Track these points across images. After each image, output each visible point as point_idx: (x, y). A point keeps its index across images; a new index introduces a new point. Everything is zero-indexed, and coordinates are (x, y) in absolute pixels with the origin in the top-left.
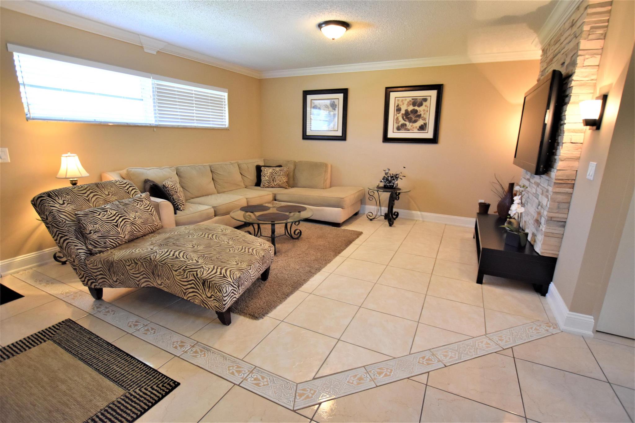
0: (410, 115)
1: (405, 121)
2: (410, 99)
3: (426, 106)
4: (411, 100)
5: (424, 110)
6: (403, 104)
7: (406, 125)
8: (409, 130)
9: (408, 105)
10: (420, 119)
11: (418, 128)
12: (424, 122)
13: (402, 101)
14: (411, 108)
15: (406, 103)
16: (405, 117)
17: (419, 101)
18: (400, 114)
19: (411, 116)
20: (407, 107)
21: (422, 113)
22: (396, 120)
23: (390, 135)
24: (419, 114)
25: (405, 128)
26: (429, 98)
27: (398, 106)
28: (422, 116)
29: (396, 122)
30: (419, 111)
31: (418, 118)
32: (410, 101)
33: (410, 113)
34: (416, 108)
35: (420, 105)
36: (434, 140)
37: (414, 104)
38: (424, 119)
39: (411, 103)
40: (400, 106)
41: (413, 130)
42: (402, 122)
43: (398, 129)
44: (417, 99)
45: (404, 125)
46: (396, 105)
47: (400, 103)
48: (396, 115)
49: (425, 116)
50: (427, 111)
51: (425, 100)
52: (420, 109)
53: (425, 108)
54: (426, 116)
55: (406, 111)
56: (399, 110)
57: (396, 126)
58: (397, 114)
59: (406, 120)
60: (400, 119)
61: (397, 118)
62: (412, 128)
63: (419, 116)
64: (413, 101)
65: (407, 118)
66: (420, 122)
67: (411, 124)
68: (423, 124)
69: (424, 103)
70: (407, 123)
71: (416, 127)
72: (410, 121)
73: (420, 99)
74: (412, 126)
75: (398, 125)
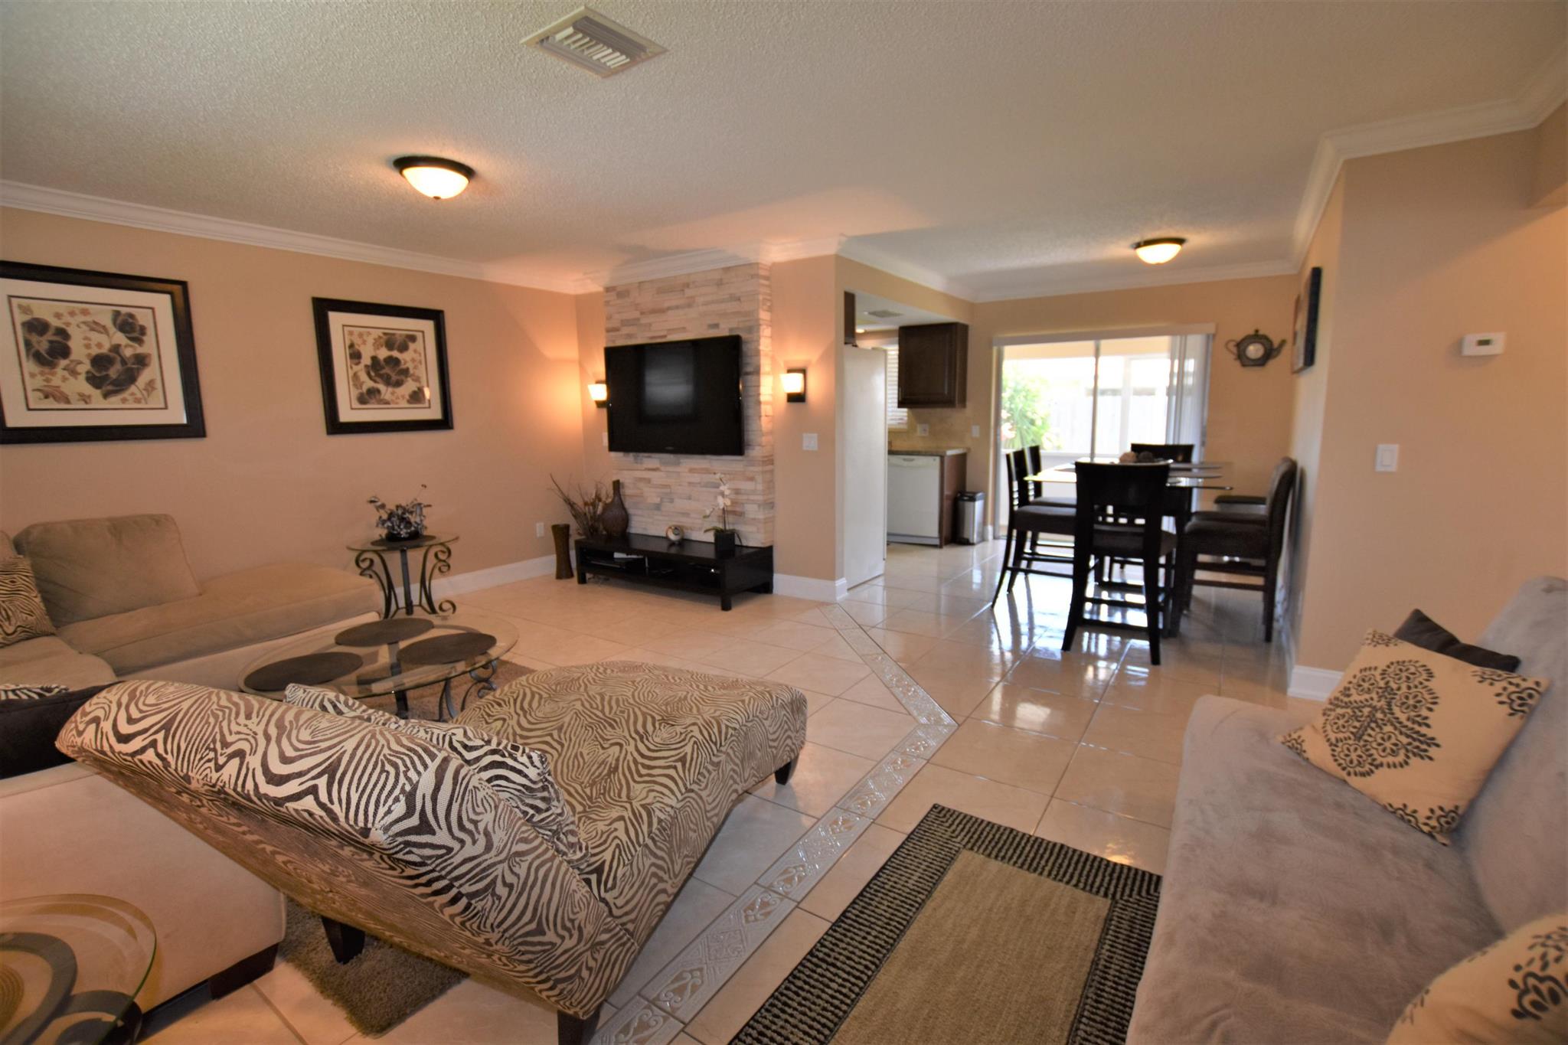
0: (384, 368)
1: (375, 382)
2: (380, 332)
3: (415, 351)
4: (381, 335)
5: (413, 360)
6: (364, 342)
7: (378, 391)
8: (388, 403)
9: (377, 344)
10: (409, 379)
11: (407, 397)
12: (418, 385)
13: (361, 335)
14: (383, 353)
15: (370, 340)
16: (373, 374)
17: (399, 340)
18: (361, 366)
19: (387, 370)
20: (375, 350)
21: (410, 365)
22: (353, 381)
23: (346, 415)
24: (403, 366)
25: (377, 397)
26: (419, 335)
27: (352, 346)
28: (411, 371)
29: (355, 385)
30: (402, 362)
31: (403, 377)
32: (380, 337)
33: (382, 363)
34: (395, 354)
35: (403, 348)
36: (445, 423)
37: (390, 345)
38: (417, 379)
39: (382, 341)
40: (357, 347)
41: (397, 403)
42: (369, 384)
43: (362, 400)
44: (394, 334)
45: (373, 393)
46: (348, 343)
47: (357, 341)
48: (351, 368)
49: (417, 373)
50: (420, 362)
51: (413, 339)
52: (405, 358)
53: (416, 356)
54: (421, 372)
55: (374, 359)
56: (355, 356)
57: (355, 393)
58: (354, 367)
59: (378, 379)
60: (364, 377)
61: (356, 376)
62: (394, 398)
63: (406, 372)
64: (385, 337)
65: (381, 376)
66: (410, 386)
67: (390, 389)
68: (416, 389)
69: (412, 346)
70: (381, 387)
71: (403, 397)
72: (388, 382)
73: (401, 335)
74: (393, 393)
75: (360, 391)
